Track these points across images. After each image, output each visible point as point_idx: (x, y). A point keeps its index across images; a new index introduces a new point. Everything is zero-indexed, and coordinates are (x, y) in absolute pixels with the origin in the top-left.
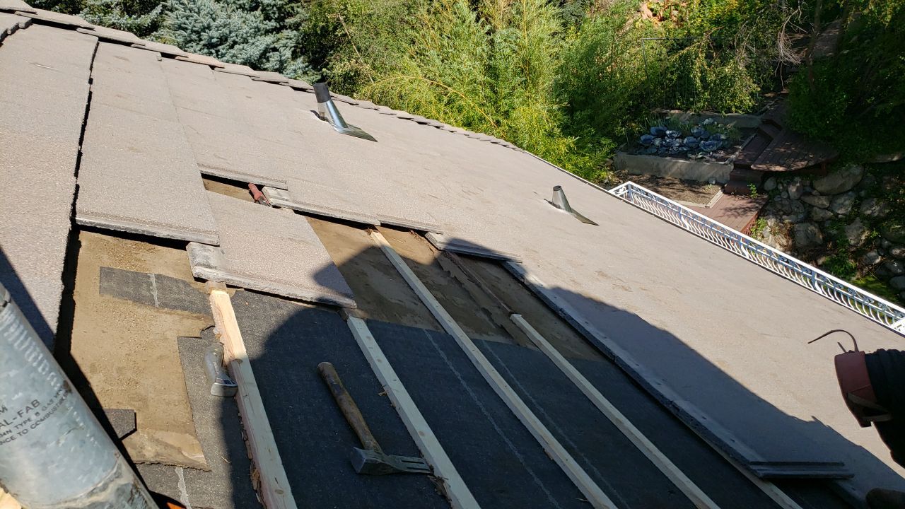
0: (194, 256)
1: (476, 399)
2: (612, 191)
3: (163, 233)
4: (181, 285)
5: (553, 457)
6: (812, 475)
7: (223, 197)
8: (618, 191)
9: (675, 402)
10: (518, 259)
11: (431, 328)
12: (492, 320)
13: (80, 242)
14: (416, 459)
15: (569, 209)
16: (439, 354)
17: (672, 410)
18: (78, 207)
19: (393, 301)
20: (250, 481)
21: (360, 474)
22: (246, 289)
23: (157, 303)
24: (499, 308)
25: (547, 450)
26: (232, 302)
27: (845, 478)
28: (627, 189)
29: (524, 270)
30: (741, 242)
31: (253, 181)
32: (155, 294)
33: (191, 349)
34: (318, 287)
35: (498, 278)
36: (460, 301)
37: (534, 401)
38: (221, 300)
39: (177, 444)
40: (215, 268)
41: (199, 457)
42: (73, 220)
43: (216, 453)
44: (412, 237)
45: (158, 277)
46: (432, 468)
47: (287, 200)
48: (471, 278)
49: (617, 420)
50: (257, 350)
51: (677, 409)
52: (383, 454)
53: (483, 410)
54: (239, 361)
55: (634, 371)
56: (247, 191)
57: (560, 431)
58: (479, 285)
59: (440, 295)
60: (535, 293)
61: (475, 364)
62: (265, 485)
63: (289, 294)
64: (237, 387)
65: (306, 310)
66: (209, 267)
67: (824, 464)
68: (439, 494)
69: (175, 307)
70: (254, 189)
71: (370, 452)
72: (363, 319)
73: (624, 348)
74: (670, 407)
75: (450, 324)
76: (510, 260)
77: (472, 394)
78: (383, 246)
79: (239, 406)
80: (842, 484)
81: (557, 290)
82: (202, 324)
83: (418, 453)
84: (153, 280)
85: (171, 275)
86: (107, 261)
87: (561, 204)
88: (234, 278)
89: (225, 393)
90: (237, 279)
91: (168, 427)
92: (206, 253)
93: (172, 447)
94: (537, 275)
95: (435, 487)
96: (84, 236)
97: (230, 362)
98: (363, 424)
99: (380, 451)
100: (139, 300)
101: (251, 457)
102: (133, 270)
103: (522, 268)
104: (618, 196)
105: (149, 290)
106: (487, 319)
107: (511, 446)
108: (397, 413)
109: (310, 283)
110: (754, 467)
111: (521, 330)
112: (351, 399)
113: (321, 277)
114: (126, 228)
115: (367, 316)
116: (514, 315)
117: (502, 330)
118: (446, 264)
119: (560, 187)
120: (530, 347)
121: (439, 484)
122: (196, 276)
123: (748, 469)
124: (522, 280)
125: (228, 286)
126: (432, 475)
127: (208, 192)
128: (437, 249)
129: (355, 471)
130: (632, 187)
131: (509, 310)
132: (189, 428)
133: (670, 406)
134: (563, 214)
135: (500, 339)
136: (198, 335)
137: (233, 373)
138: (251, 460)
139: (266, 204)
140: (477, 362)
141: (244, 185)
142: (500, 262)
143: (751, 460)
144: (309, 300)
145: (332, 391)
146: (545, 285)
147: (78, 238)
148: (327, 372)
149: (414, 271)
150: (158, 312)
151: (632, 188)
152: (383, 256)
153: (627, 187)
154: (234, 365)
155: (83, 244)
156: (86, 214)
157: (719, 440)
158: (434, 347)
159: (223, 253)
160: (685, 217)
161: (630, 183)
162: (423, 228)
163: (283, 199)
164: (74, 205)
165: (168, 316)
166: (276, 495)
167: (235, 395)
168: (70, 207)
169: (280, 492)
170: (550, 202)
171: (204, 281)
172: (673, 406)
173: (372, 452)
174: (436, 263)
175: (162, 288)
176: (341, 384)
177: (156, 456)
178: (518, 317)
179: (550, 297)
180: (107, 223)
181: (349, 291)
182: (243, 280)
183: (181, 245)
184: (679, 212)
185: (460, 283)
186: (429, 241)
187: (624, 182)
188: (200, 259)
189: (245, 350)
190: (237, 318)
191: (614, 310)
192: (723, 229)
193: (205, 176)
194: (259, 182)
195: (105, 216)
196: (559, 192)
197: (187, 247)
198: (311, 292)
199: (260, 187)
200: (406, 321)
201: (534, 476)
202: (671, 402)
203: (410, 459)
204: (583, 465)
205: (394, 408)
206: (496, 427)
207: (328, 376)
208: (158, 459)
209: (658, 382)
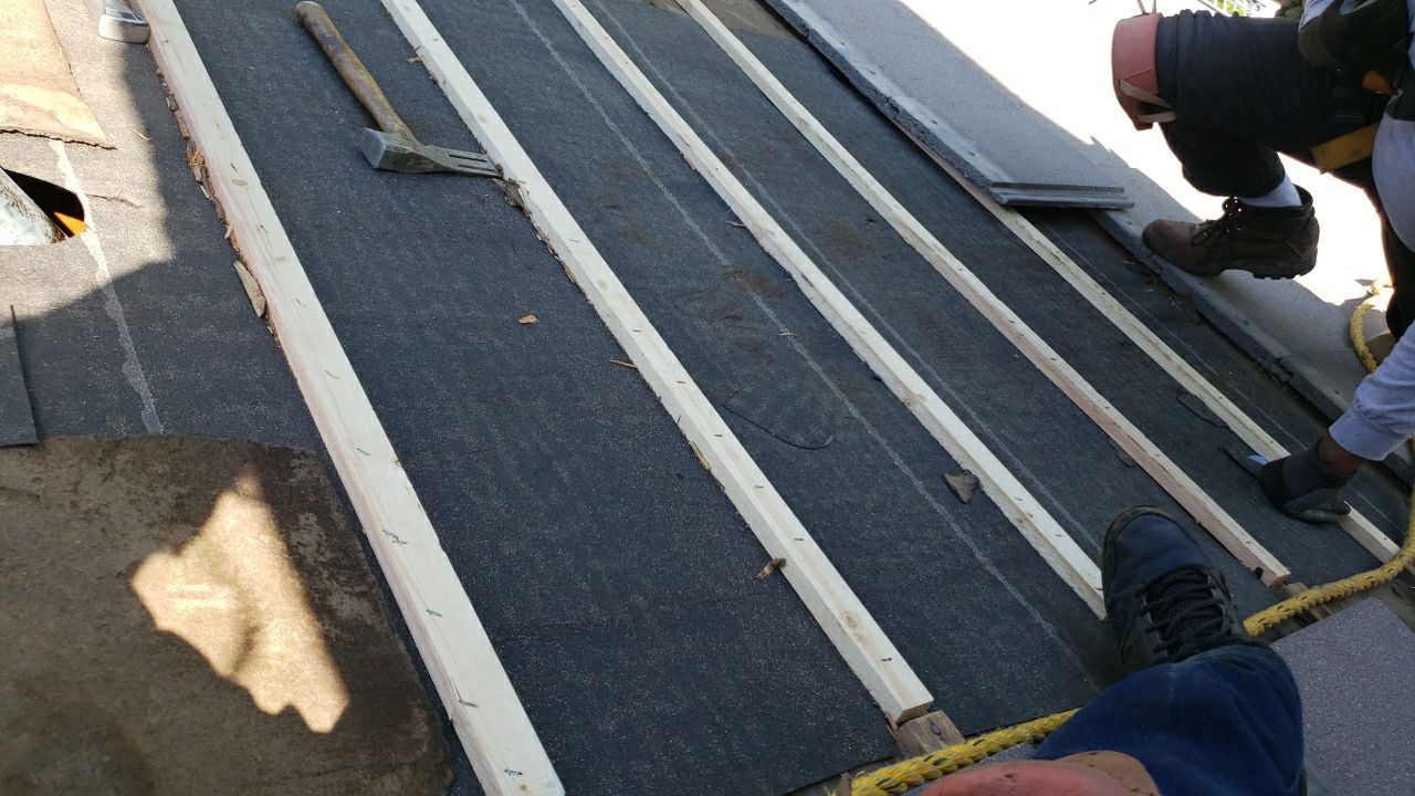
1: (575, 78)
5: (696, 165)
6: (1077, 203)
9: (894, 98)
14: (474, 155)
16: (514, 9)
17: (889, 113)
20: (190, 168)
21: (380, 170)
25: (687, 155)
27: (1120, 209)
37: (672, 89)
39: (48, 107)
41: (92, 130)
43: (123, 124)
46: (499, 169)
49: (801, 120)
51: (895, 109)
52: (418, 143)
53: (588, 95)
55: (835, 53)
57: (711, 133)
61: (577, 29)
62: (215, 173)
64: (147, 25)
67: (1097, 189)
68: (512, 203)
71: (394, 136)
73: (825, 17)
74: (884, 108)
77: (569, 71)
79: (156, 55)
80: (1114, 216)
83: (477, 147)
89: (126, 35)
91: (24, 79)
93: (36, 109)
95: (505, 194)
98: (382, 97)
99: (412, 137)
101: (185, 134)
107: (631, 148)
108: (441, 91)
110: (995, 190)
112: (358, 62)
120: (672, 10)
121: (511, 190)
123: (989, 194)
126: (501, 178)
129: (369, 163)
132: (67, 81)
133: (887, 106)
138: (187, 139)
140: (581, 25)
143: (994, 179)
145: (324, 47)
148: (311, 19)
157: (952, 153)
166: (236, 188)
167: (147, 42)
169: (242, 184)
172: (891, 104)
173: (397, 136)
176: (338, 36)
177: (7, 121)
201: (664, 189)
202: (888, 99)
203: (462, 154)
204: (742, 179)
205: (435, 82)
206: (607, 121)
207: (316, 24)
208: (14, 125)
209: (873, 69)
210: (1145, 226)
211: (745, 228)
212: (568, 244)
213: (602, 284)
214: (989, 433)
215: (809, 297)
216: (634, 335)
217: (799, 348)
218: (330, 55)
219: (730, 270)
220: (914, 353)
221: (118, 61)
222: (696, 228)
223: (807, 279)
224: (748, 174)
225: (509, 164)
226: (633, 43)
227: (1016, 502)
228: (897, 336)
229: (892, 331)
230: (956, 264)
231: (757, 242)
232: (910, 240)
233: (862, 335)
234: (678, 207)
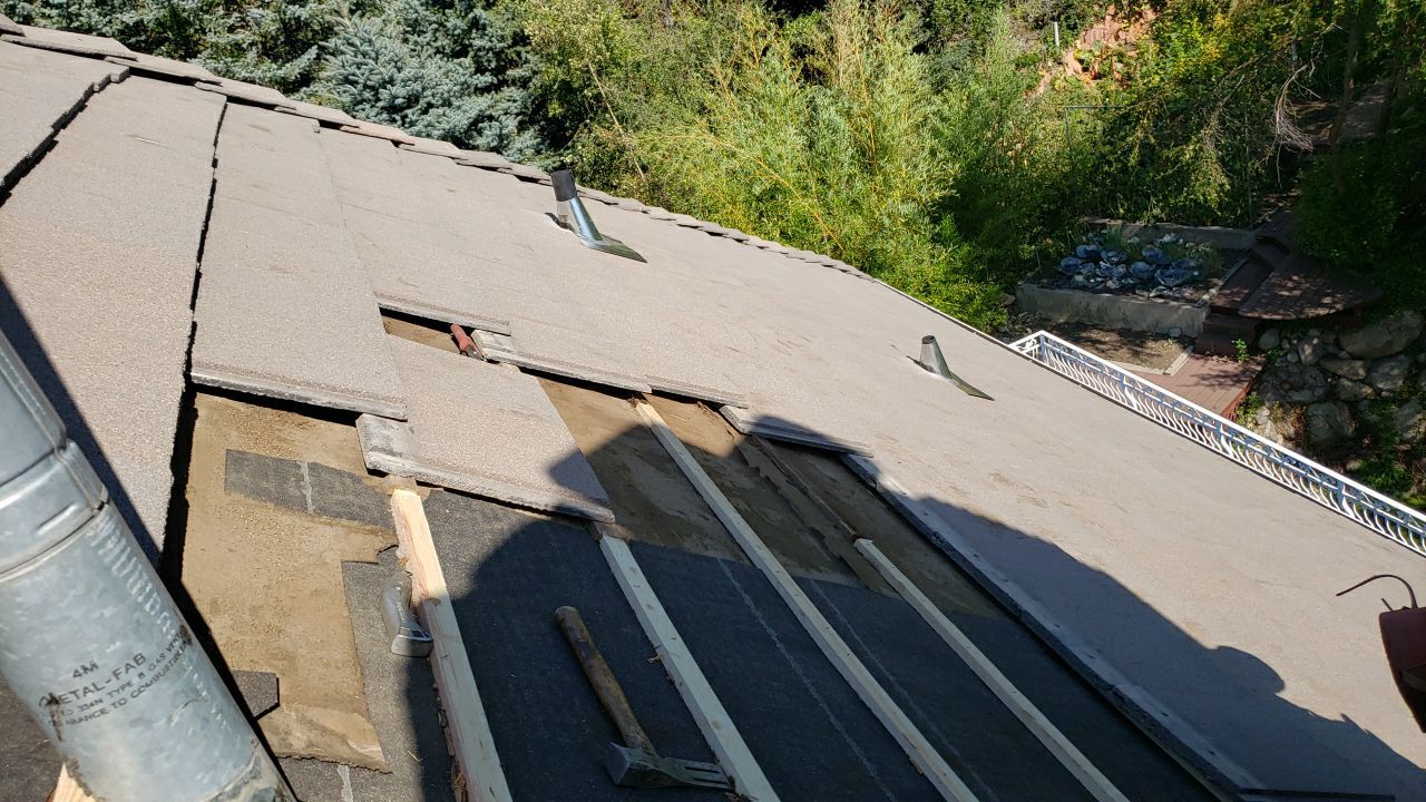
0: (368, 436)
1: (800, 672)
2: (1014, 346)
3: (321, 399)
4: (348, 481)
5: (923, 769)
7: (412, 345)
8: (1023, 345)
9: (1118, 686)
10: (867, 450)
11: (729, 557)
12: (825, 547)
13: (196, 410)
14: (707, 766)
15: (947, 372)
16: (742, 599)
17: (1112, 699)
18: (193, 356)
19: (670, 512)
20: (451, 791)
21: (621, 786)
22: (447, 489)
23: (311, 508)
24: (836, 527)
25: (913, 758)
26: (425, 508)
28: (1039, 342)
29: (877, 469)
30: (1222, 431)
31: (457, 320)
32: (309, 493)
33: (362, 581)
34: (555, 487)
35: (834, 480)
36: (775, 515)
37: (893, 679)
38: (408, 505)
39: (339, 729)
40: (401, 455)
41: (373, 751)
42: (187, 376)
43: (400, 744)
44: (700, 411)
45: (314, 467)
46: (732, 781)
47: (509, 351)
48: (792, 481)
49: (1025, 712)
50: (463, 585)
51: (1122, 698)
52: (657, 756)
53: (812, 690)
54: (436, 601)
55: (1050, 636)
56: (447, 337)
57: (934, 728)
58: (804, 492)
59: (743, 506)
60: (893, 505)
61: (799, 617)
62: (475, 799)
63: (512, 498)
64: (432, 642)
65: (537, 523)
66: (392, 453)
69: (338, 515)
70: (460, 333)
71: (636, 753)
72: (624, 539)
73: (1036, 598)
74: (1109, 695)
75: (759, 552)
76: (853, 452)
77: (794, 664)
78: (655, 425)
79: (434, 670)
81: (929, 502)
82: (379, 543)
83: (711, 757)
84: (305, 471)
85: (333, 465)
86: (236, 441)
87: (934, 364)
88: (429, 471)
89: (413, 651)
90: (433, 473)
91: (325, 702)
92: (386, 432)
93: (332, 733)
94: (896, 478)
96: (203, 402)
97: (421, 604)
98: (626, 706)
99: (652, 751)
100: (284, 502)
101: (452, 753)
102: (276, 455)
103: (873, 465)
104: (1023, 353)
105: (299, 487)
106: (817, 545)
107: (856, 749)
108: (677, 691)
109: (543, 482)
110: (1245, 797)
111: (872, 565)
112: (606, 666)
113: (561, 471)
114: (267, 391)
115: (630, 536)
116: (862, 541)
117: (842, 564)
118: (752, 455)
119: (933, 338)
120: (885, 591)
122: (370, 467)
124: (873, 485)
125: (419, 483)
126: (733, 791)
127: (389, 336)
128: (738, 431)
129: (611, 780)
130: (1047, 339)
131: (853, 533)
132: (357, 705)
133: (1110, 692)
134: (937, 381)
135: (837, 578)
136: (372, 558)
137: (426, 620)
138: (453, 757)
139: (477, 357)
140: (803, 614)
141: (444, 327)
142: (838, 456)
143: (1242, 784)
144: (542, 508)
145: (577, 652)
146: (909, 493)
147: (194, 403)
148: (569, 623)
149: (703, 466)
150: (312, 521)
151: (1047, 341)
152: (654, 441)
153: (1038, 339)
154: (427, 608)
155: (201, 413)
156: (207, 367)
157: (1189, 750)
158: (734, 588)
159: (412, 431)
160: (1131, 389)
161: (1042, 333)
162: (717, 398)
163: (504, 350)
164: (189, 353)
165: (328, 528)
167: (428, 656)
168: (183, 357)
170: (916, 362)
171: (382, 474)
172: (1115, 693)
173: (639, 751)
174: (737, 454)
175: (318, 485)
176: (590, 641)
177: (308, 747)
178: (866, 544)
179: (917, 512)
180: (237, 382)
181: (604, 496)
182: (442, 475)
183: (348, 417)
184: (1121, 382)
185: (775, 488)
186: (727, 420)
187: (1033, 332)
188: (377, 441)
189: (445, 584)
190: (433, 533)
191: (1019, 535)
192: (1192, 410)
193: (385, 312)
194: (467, 322)
195: (236, 371)
196: (931, 346)
197: (357, 421)
198: (545, 495)
199: (468, 330)
200: (691, 545)
202: (1112, 687)
203: (697, 765)
204: (970, 784)
205: (672, 683)
206: (832, 718)
207: (571, 629)
208: (312, 751)
209: (1090, 653)
218: (582, 661)
221: (403, 677)
225: (742, 776)
226: (852, 631)
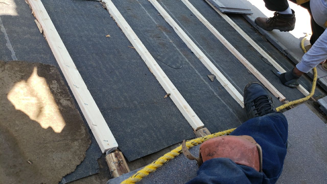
5: (150, 0)
6: (240, 13)
27: (250, 14)
67: (245, 10)
68: (104, 8)
80: (249, 16)
95: (102, 6)
110: (221, 9)
121: (104, 5)
123: (219, 10)
126: (101, 2)
143: (221, 6)
166: (34, 1)
201: (141, 6)
210: (255, 19)
211: (161, 16)
212: (118, 18)
213: (126, 28)
214: (218, 65)
215: (177, 33)
216: (134, 40)
217: (174, 45)
219: (158, 25)
220: (201, 47)
222: (149, 15)
223: (176, 28)
224: (162, 3)
227: (224, 81)
228: (197, 43)
229: (196, 42)
230: (211, 26)
231: (164, 19)
232: (201, 20)
233: (189, 42)
234: (145, 10)
